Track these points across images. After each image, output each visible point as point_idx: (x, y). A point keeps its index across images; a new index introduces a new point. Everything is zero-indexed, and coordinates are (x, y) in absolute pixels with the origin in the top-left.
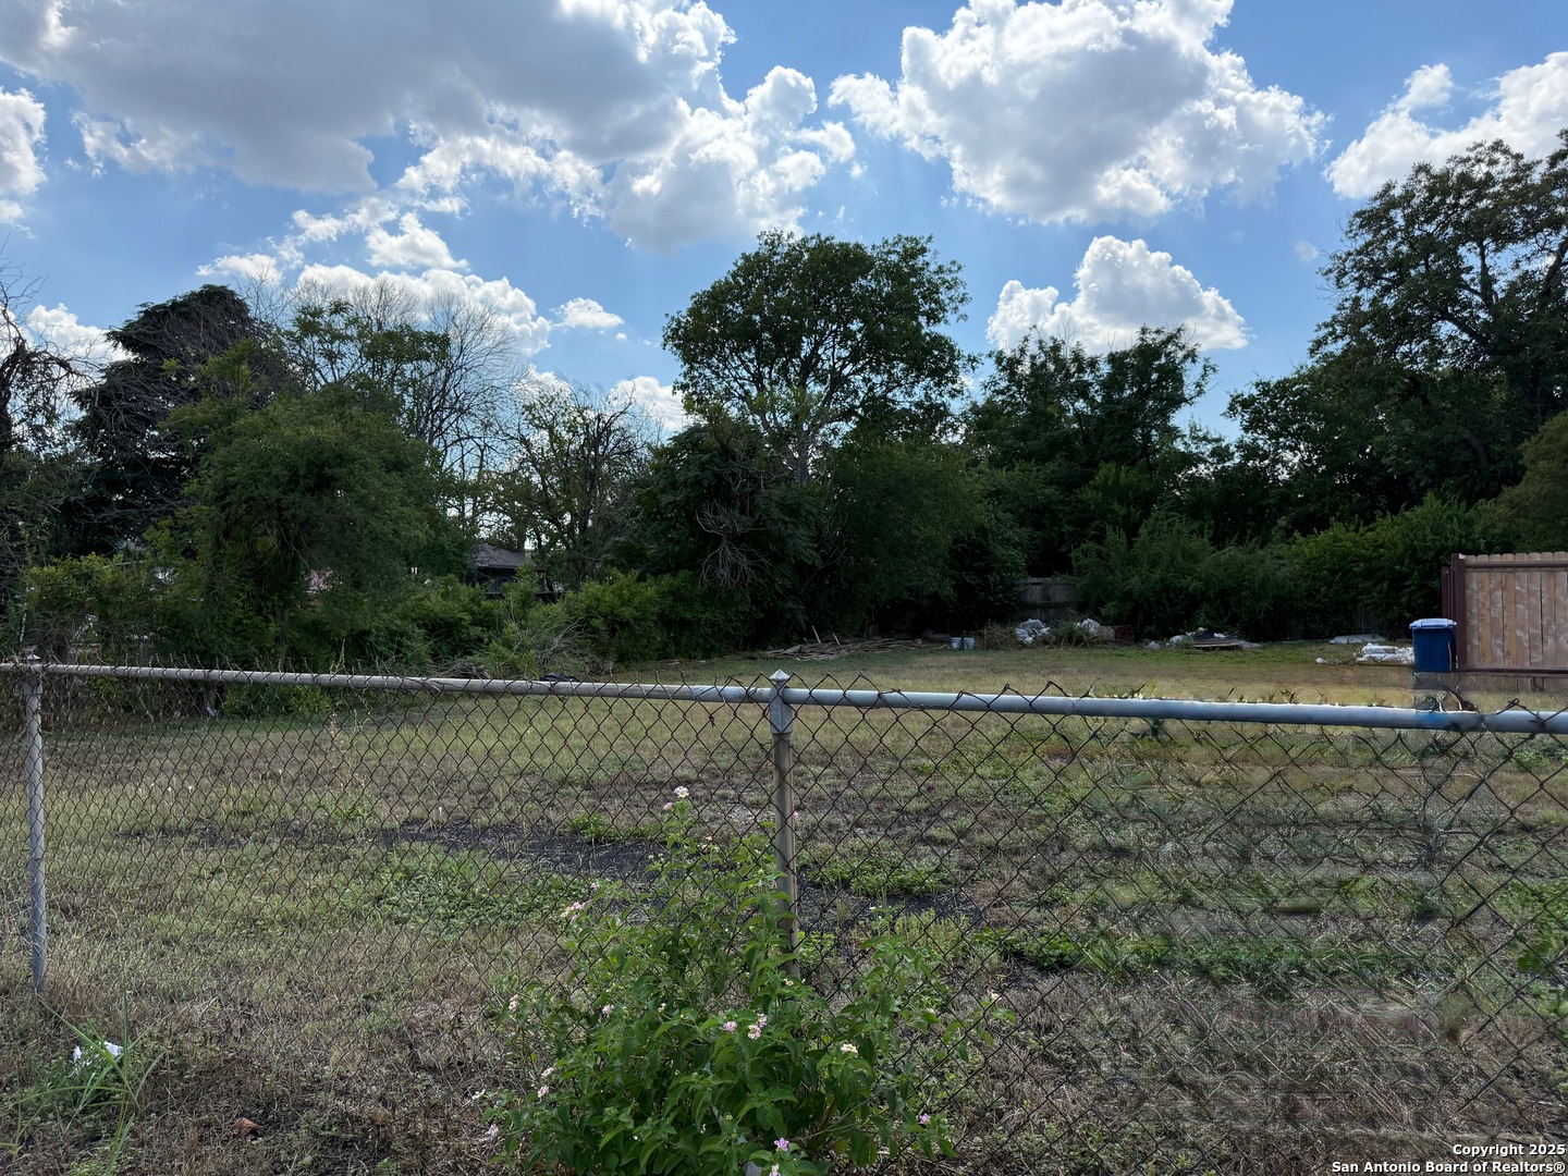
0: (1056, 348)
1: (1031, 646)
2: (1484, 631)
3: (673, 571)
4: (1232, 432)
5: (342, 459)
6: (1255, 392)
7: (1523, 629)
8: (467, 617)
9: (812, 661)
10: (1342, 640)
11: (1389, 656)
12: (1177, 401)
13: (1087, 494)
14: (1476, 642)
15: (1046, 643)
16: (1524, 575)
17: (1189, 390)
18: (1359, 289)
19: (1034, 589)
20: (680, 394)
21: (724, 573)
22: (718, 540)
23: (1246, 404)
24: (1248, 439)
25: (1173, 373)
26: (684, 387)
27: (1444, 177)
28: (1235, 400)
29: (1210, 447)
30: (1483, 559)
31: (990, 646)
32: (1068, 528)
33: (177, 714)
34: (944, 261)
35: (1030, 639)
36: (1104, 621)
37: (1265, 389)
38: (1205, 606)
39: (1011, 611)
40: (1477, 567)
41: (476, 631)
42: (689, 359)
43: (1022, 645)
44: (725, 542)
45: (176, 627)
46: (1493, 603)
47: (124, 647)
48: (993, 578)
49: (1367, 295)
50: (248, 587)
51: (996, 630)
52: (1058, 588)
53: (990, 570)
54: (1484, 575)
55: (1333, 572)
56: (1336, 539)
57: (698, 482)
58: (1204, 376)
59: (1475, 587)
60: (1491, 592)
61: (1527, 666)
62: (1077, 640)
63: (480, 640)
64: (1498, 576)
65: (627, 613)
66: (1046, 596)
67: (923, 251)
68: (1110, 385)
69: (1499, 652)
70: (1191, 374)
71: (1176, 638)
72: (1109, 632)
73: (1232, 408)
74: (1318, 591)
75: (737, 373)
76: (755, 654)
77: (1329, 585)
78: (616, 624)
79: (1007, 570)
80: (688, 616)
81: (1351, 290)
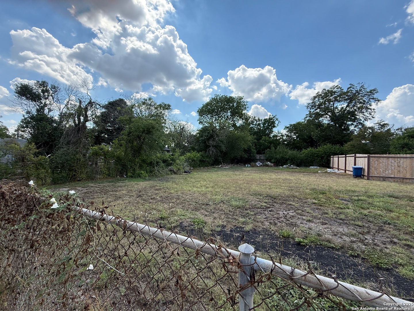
0: (255, 118)
1: (259, 166)
2: (373, 169)
3: (201, 151)
4: (284, 132)
5: (153, 128)
6: (289, 126)
7: (381, 169)
8: (169, 159)
9: (225, 169)
10: (312, 167)
11: (333, 171)
12: (274, 127)
13: (261, 141)
14: (371, 171)
15: (262, 166)
16: (382, 159)
17: (276, 125)
18: (311, 109)
19: (258, 156)
20: (198, 121)
21: (211, 152)
22: (210, 146)
23: (287, 128)
24: (287, 133)
25: (273, 123)
26: (199, 120)
27: (328, 91)
28: (286, 127)
29: (280, 135)
30: (373, 155)
31: (252, 166)
32: (258, 147)
33: (118, 177)
34: (245, 100)
35: (259, 165)
36: (271, 162)
37: (291, 125)
38: (289, 160)
39: (255, 160)
40: (372, 157)
41: (171, 162)
42: (200, 115)
43: (258, 166)
44: (211, 147)
45: (119, 160)
46: (375, 164)
47: (109, 163)
48: (252, 155)
49: (312, 110)
50: (132, 152)
51: (253, 163)
52: (262, 157)
53: (251, 153)
54: (373, 158)
55: (311, 156)
56: (311, 150)
57: (207, 136)
58: (278, 123)
59: (371, 160)
60: (375, 162)
61: (382, 176)
62: (267, 166)
63: (172, 163)
64: (376, 159)
65: (195, 159)
66: (260, 158)
67: (243, 99)
68: (264, 124)
69: (376, 173)
70: (277, 122)
71: (285, 166)
72: (272, 164)
73: (285, 129)
74: (308, 159)
75: (207, 119)
76: (214, 166)
77: (310, 158)
78: (193, 160)
79: (254, 153)
80: (204, 160)
81: (309, 110)
